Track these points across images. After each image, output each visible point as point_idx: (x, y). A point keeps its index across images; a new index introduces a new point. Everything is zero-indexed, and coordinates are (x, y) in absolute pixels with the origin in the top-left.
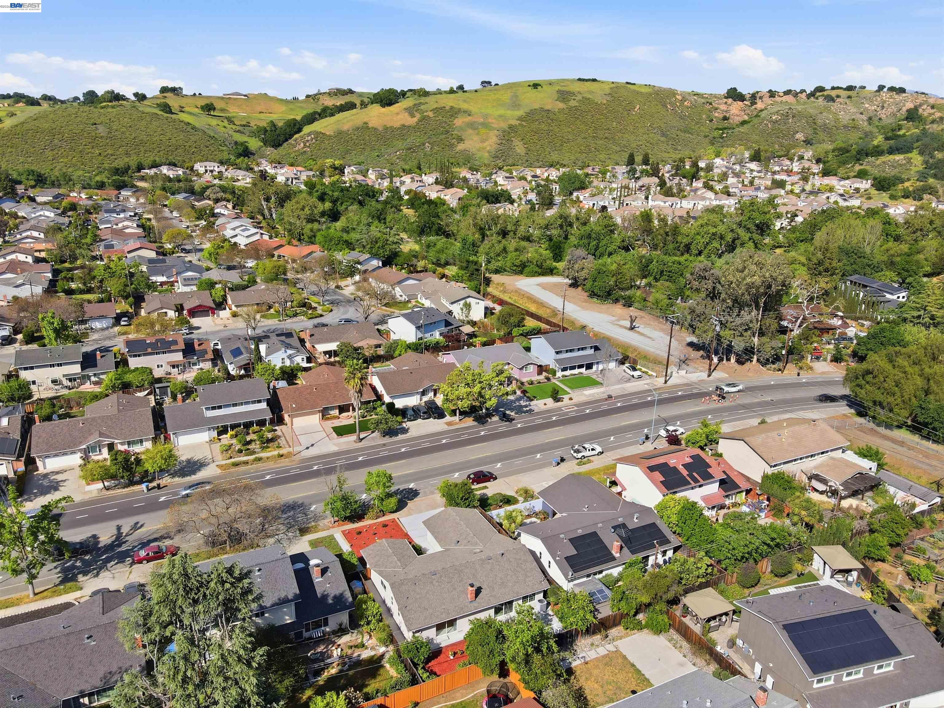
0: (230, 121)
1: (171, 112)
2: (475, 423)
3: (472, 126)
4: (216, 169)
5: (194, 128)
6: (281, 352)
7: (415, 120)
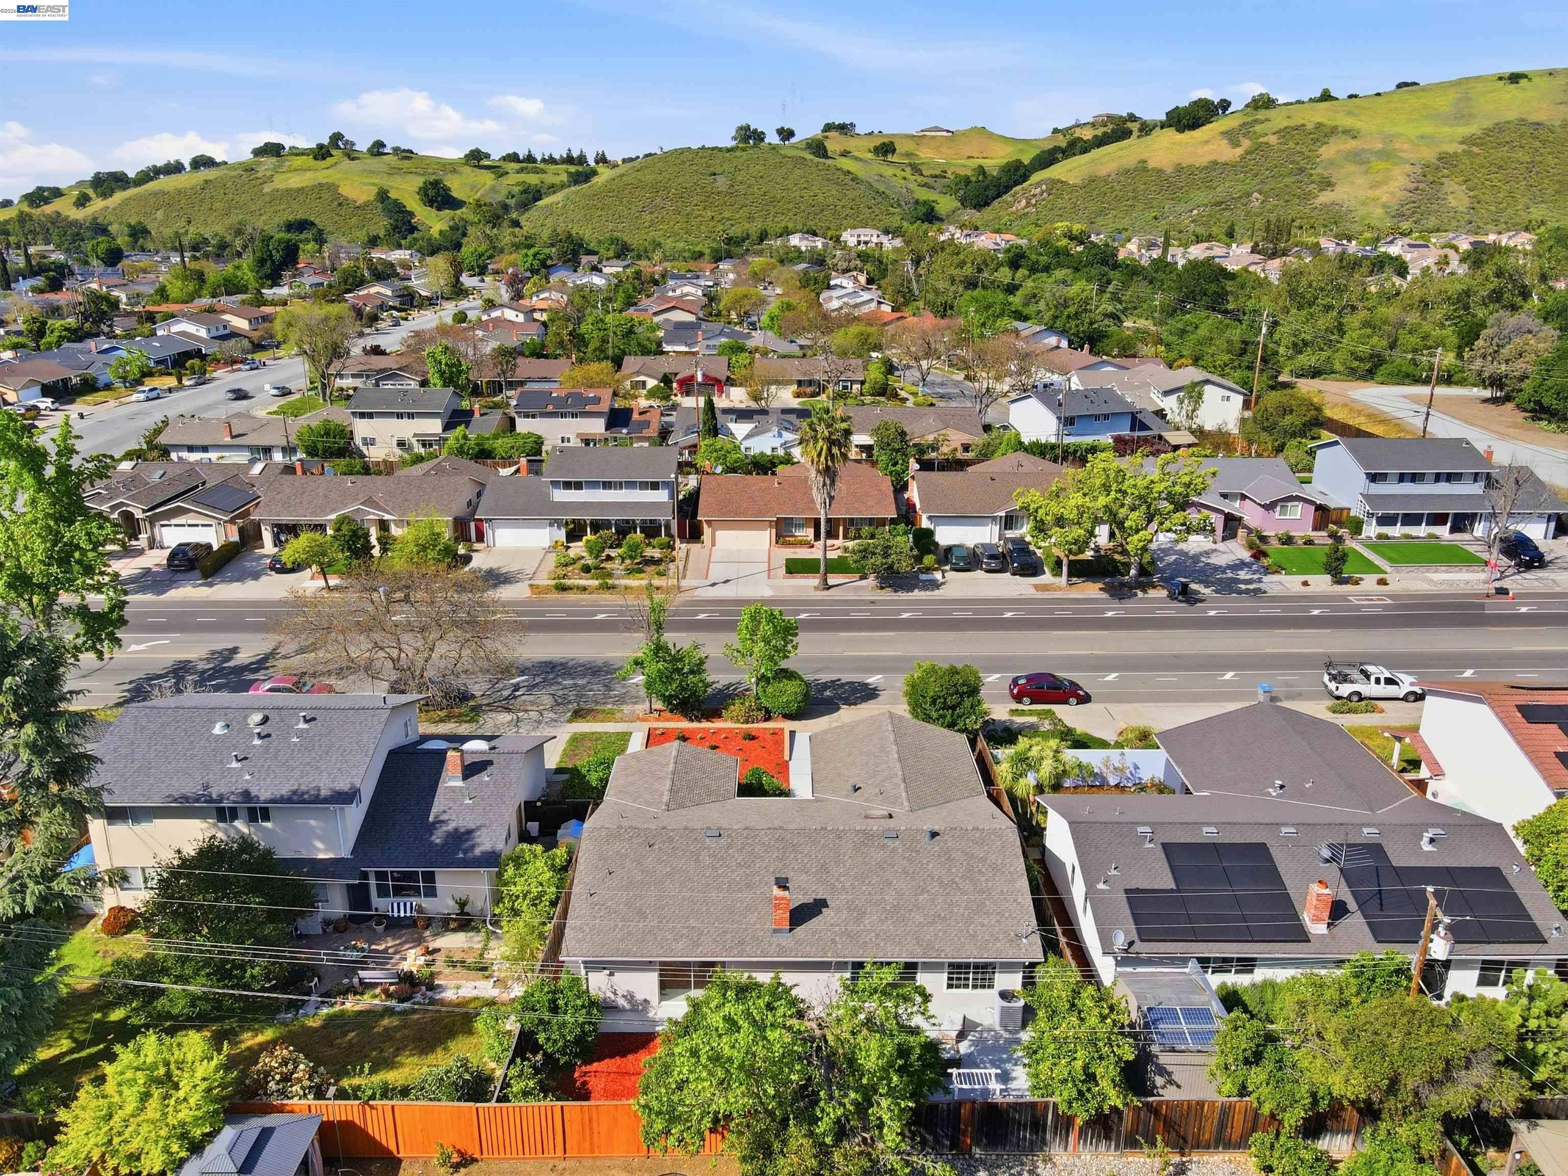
0: (916, 169)
1: (825, 155)
2: (1105, 596)
3: (1357, 158)
4: (875, 239)
5: (855, 179)
6: (770, 434)
7: (1239, 151)
